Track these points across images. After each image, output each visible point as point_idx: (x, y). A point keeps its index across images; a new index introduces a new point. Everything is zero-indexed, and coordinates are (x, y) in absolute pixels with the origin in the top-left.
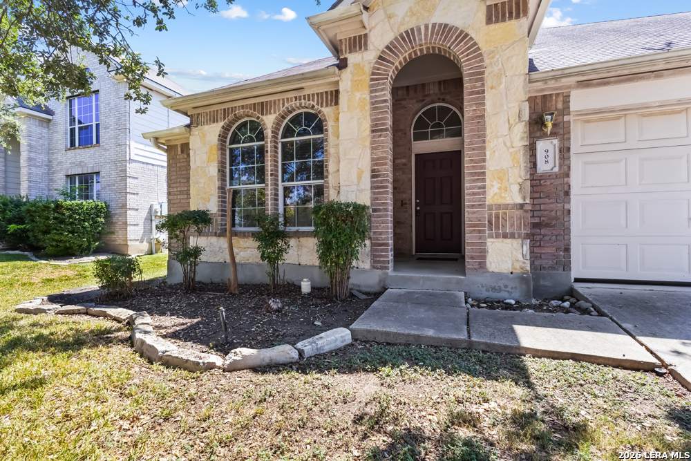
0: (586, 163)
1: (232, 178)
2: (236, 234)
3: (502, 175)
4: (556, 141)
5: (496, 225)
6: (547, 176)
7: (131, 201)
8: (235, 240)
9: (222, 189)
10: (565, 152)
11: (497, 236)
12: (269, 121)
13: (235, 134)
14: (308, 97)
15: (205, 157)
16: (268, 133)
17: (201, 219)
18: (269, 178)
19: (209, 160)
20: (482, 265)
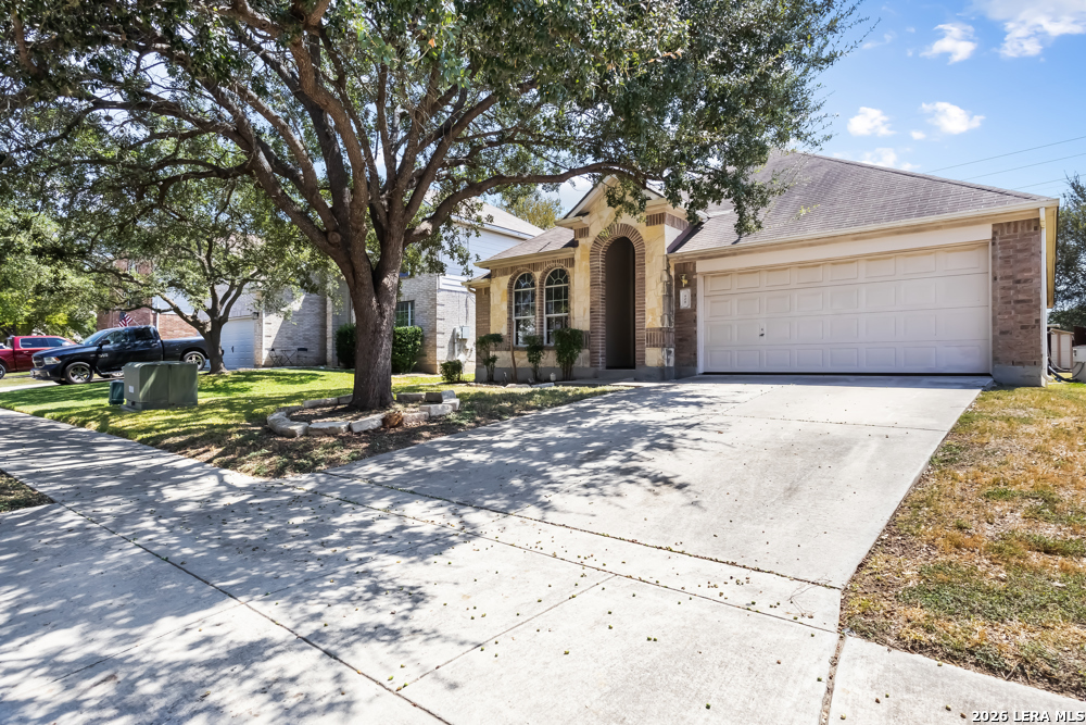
0: (713, 302)
1: (517, 311)
2: (518, 349)
3: (652, 312)
4: (689, 290)
5: (650, 340)
6: (685, 311)
7: (440, 326)
8: (516, 353)
9: (510, 319)
10: (694, 296)
11: (650, 346)
12: (538, 275)
13: (518, 282)
14: (560, 261)
15: (500, 298)
16: (537, 283)
17: (497, 338)
18: (537, 312)
19: (502, 300)
20: (644, 363)
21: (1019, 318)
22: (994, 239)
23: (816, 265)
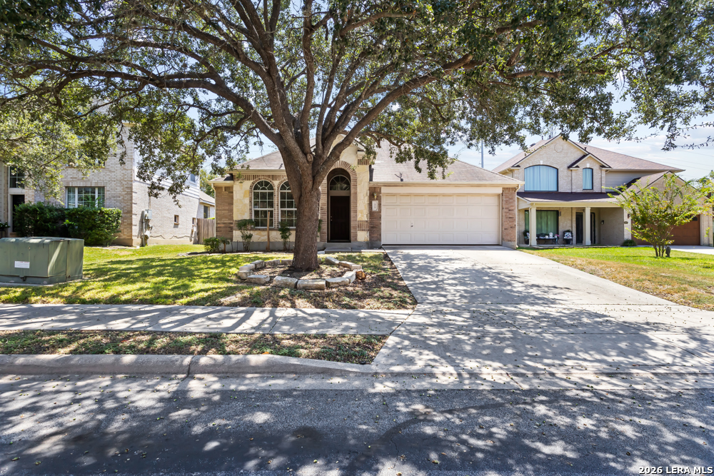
1: (256, 204)
3: (362, 212)
4: (377, 201)
5: (360, 227)
6: (375, 212)
7: (134, 209)
9: (251, 209)
10: (380, 205)
11: (360, 230)
12: (276, 183)
13: (257, 186)
16: (276, 188)
18: (276, 206)
19: (244, 196)
20: (356, 239)
21: (510, 224)
22: (502, 194)
23: (436, 195)
